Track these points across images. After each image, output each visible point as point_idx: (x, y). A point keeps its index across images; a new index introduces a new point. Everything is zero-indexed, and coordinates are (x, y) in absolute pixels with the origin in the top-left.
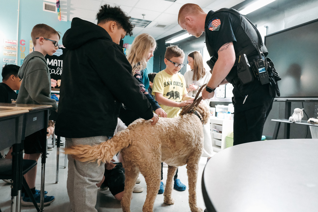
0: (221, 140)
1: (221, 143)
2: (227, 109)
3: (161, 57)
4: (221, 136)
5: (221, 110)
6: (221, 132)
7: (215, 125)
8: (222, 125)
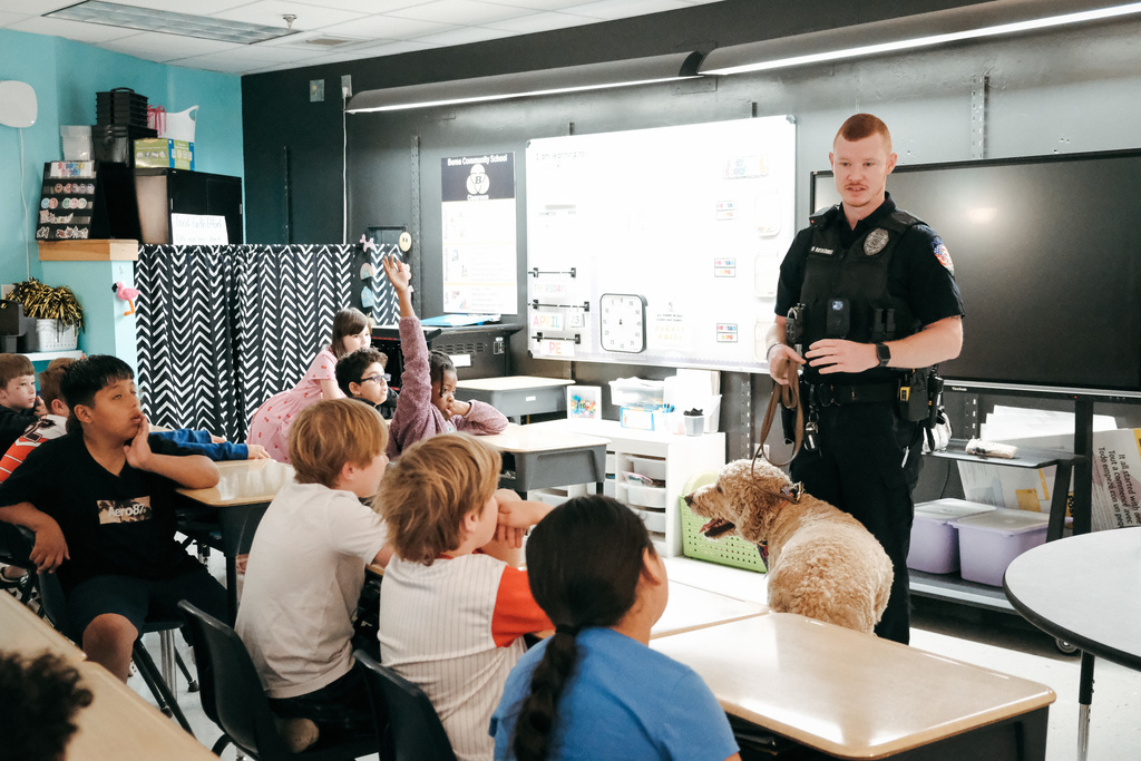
0: (663, 510)
1: (664, 522)
2: (660, 395)
3: (289, 152)
4: (664, 497)
5: (636, 398)
6: (661, 483)
7: (627, 457)
8: (664, 459)
